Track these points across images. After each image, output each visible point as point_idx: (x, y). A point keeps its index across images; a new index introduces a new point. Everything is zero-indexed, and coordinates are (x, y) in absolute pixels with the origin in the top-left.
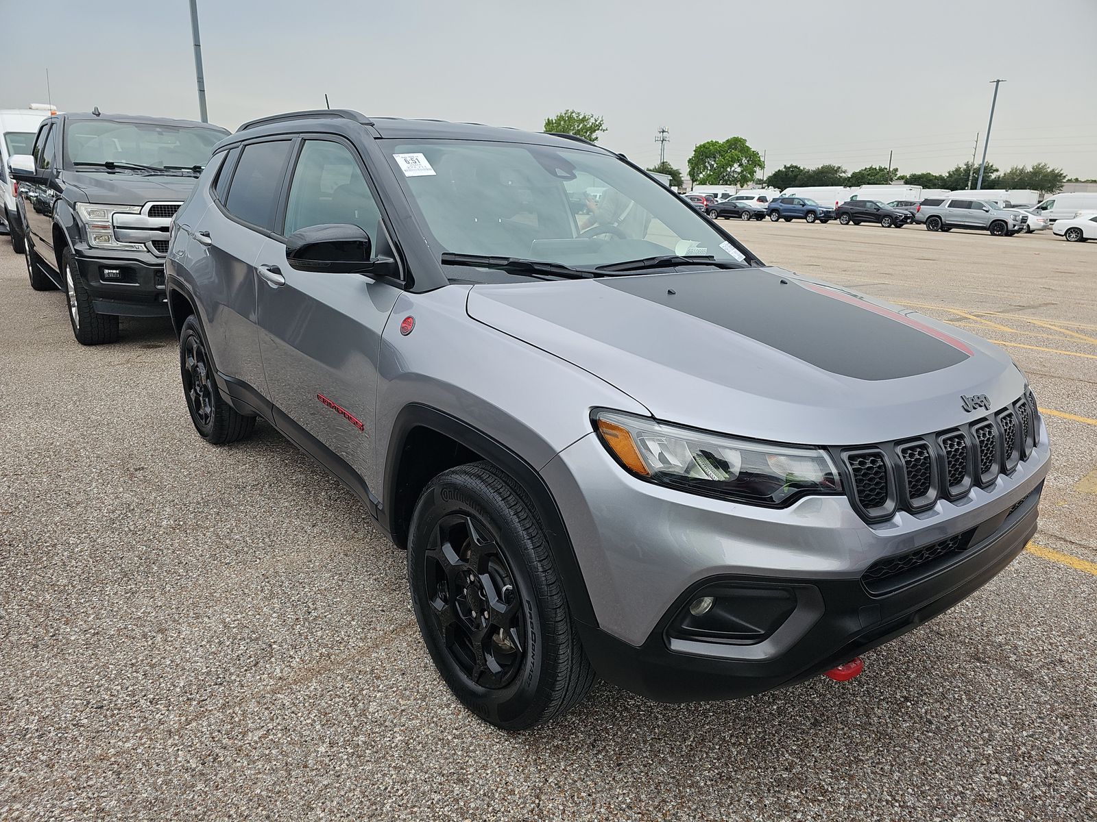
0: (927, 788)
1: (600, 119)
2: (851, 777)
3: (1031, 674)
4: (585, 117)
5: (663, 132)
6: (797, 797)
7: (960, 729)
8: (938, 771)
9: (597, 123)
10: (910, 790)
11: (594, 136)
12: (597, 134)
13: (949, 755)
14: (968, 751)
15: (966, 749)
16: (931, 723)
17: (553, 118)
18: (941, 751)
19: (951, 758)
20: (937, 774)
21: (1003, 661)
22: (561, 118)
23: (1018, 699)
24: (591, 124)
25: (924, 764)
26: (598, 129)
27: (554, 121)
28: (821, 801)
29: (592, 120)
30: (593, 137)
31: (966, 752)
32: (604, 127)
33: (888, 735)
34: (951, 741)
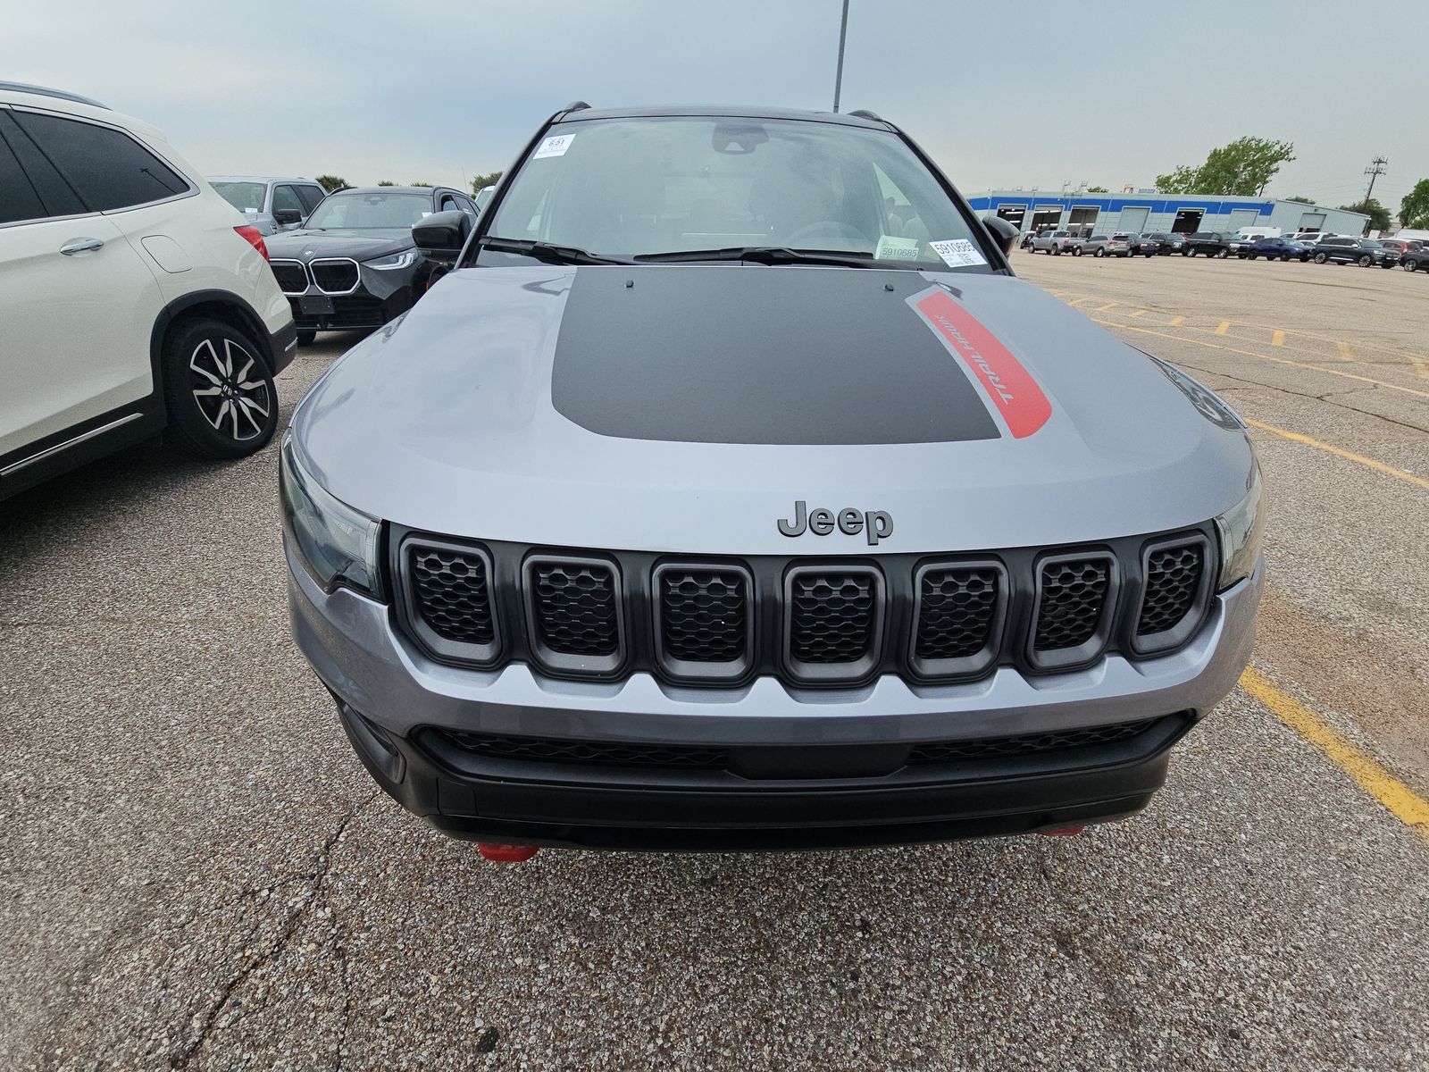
0: (725, 1054)
1: (1289, 146)
2: (658, 968)
3: (1134, 1021)
4: (1267, 144)
5: (1380, 162)
6: (570, 945)
7: (889, 1016)
8: (772, 1045)
9: (1283, 151)
10: (701, 1038)
11: (1274, 166)
12: (1281, 164)
13: (820, 1037)
14: (854, 1053)
15: (856, 1048)
16: (855, 977)
17: (1222, 147)
18: (816, 1024)
19: (817, 1043)
20: (766, 1047)
21: (1107, 974)
22: (1233, 147)
23: (1054, 1040)
24: (1273, 152)
25: (767, 1021)
26: (1282, 159)
27: (1222, 152)
28: (586, 968)
29: (1277, 148)
30: (1272, 169)
31: (850, 1052)
32: (1291, 155)
33: (772, 953)
34: (849, 1021)
